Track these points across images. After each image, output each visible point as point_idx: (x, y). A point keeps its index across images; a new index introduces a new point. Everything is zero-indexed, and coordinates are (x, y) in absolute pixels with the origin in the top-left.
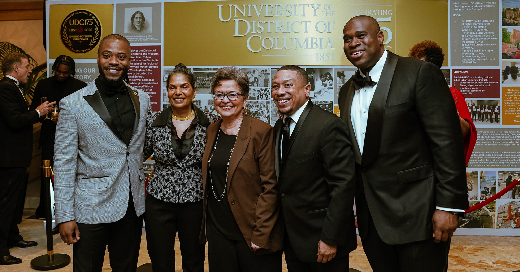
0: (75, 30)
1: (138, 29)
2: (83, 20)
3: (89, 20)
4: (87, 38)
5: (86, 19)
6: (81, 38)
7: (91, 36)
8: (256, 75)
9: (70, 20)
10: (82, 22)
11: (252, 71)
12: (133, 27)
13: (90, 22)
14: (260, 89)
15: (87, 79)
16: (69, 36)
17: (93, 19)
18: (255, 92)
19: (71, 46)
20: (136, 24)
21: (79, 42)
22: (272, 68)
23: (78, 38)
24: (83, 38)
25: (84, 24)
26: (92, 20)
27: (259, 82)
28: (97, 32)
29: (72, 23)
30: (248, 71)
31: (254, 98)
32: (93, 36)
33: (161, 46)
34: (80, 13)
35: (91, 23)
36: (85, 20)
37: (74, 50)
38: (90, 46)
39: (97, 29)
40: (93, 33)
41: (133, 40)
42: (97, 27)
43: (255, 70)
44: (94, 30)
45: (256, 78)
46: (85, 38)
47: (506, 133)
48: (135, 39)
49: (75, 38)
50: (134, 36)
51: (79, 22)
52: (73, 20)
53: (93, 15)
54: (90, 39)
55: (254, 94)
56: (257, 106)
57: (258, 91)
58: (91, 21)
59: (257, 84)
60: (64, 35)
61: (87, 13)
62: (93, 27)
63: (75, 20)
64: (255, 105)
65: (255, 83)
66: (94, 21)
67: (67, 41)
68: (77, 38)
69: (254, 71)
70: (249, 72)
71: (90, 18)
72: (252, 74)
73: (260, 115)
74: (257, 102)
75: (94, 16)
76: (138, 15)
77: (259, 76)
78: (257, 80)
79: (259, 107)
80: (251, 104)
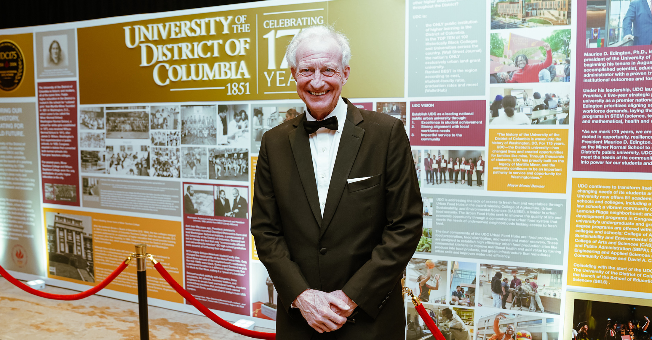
0: (2, 64)
1: (56, 61)
2: (8, 53)
3: (13, 52)
6: (8, 73)
7: (15, 72)
8: (165, 115)
10: (8, 55)
11: (161, 110)
12: (52, 60)
14: (169, 133)
15: (15, 120)
18: (164, 137)
19: (1, 83)
20: (54, 56)
21: (6, 78)
22: (181, 106)
23: (5, 73)
25: (9, 58)
26: (15, 52)
27: (169, 124)
28: (20, 67)
30: (156, 110)
31: (163, 144)
32: (18, 71)
33: (76, 81)
34: (6, 44)
35: (15, 56)
36: (10, 53)
37: (3, 88)
38: (15, 83)
39: (20, 63)
40: (16, 68)
42: (20, 60)
43: (164, 108)
44: (18, 64)
45: (165, 119)
46: (11, 73)
47: (494, 204)
49: (3, 74)
50: (53, 70)
51: (5, 56)
53: (16, 47)
54: (15, 74)
55: (164, 139)
56: (167, 155)
57: (168, 135)
58: (15, 54)
59: (167, 126)
61: (11, 45)
62: (16, 61)
63: (2, 53)
64: (164, 153)
65: (164, 126)
66: (17, 54)
69: (163, 110)
70: (158, 111)
71: (13, 50)
72: (161, 113)
73: (171, 166)
74: (167, 149)
76: (55, 45)
77: (169, 116)
78: (166, 121)
79: (169, 155)
80: (160, 152)
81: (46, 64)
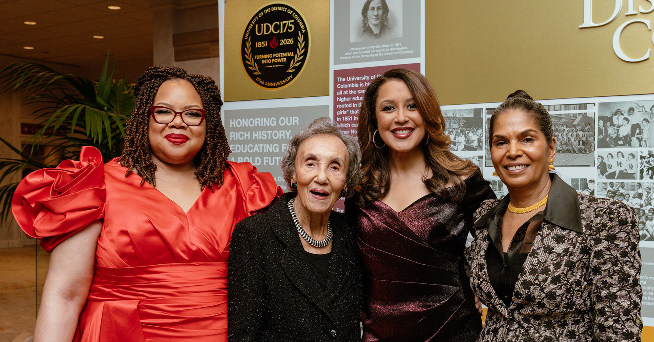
0: (265, 43)
1: (376, 31)
2: (278, 23)
3: (287, 22)
4: (284, 57)
5: (283, 21)
6: (275, 58)
7: (291, 54)
8: (636, 118)
9: (257, 26)
10: (277, 28)
11: (625, 109)
12: (366, 29)
13: (290, 25)
14: (645, 154)
15: (284, 138)
16: (256, 56)
17: (295, 20)
18: (633, 161)
19: (258, 76)
20: (372, 22)
21: (271, 66)
23: (270, 58)
24: (279, 58)
25: (280, 31)
26: (293, 21)
27: (645, 136)
28: (301, 46)
29: (259, 32)
30: (615, 110)
31: (631, 176)
32: (295, 53)
33: (420, 63)
34: (273, 9)
35: (291, 28)
36: (281, 23)
37: (263, 83)
38: (290, 74)
39: (301, 39)
40: (293, 48)
41: (366, 56)
42: (302, 34)
43: (634, 106)
44: (296, 41)
45: (635, 127)
46: (281, 57)
48: (370, 53)
49: (265, 59)
50: (368, 48)
51: (272, 28)
52: (262, 25)
53: (294, 11)
54: (289, 59)
55: (631, 167)
56: (640, 196)
57: (642, 157)
58: (291, 23)
59: (640, 140)
60: (247, 55)
61: (284, 9)
62: (294, 35)
63: (265, 24)
64: (632, 193)
65: (634, 139)
66: (296, 23)
67: (251, 66)
68: (268, 59)
69: (631, 110)
70: (618, 112)
71: (290, 17)
72: (626, 115)
73: (647, 218)
74: (640, 185)
75: (297, 13)
76: (375, 3)
77: (645, 120)
78: (638, 131)
79: (644, 197)
80: (622, 191)
81: (353, 37)
